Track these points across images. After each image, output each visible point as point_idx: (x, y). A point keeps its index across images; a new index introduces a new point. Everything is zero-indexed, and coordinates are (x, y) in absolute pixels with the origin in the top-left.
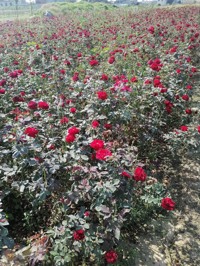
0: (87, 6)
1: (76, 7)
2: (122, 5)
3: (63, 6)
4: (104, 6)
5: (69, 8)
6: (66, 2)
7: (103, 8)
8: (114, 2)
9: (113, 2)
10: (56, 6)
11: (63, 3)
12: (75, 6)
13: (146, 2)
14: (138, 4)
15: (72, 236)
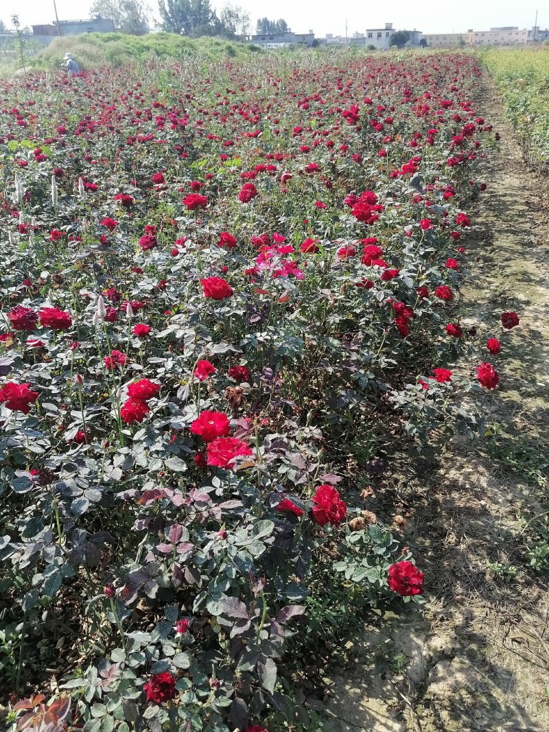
0: (178, 46)
1: (148, 48)
2: (273, 45)
3: (112, 44)
4: (224, 47)
5: (130, 50)
6: (119, 34)
7: (222, 51)
8: (251, 38)
9: (248, 36)
10: (92, 43)
11: (111, 34)
12: (146, 44)
13: (337, 40)
14: (316, 43)
15: (140, 693)
